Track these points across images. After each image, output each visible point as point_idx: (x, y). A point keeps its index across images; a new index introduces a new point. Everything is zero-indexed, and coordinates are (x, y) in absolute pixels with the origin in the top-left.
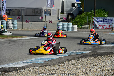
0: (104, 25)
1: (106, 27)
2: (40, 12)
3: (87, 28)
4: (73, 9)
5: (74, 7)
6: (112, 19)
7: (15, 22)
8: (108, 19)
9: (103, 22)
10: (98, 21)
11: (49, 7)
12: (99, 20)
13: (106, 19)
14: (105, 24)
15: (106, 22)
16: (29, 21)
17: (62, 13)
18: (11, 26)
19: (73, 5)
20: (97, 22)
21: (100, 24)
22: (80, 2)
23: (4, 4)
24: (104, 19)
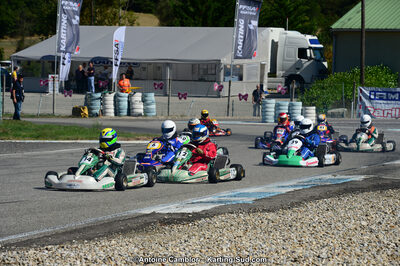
0: (387, 107)
1: (394, 112)
2: (213, 72)
3: (343, 116)
4: (302, 65)
5: (306, 57)
7: (151, 97)
9: (387, 99)
10: (372, 97)
11: (240, 58)
12: (375, 95)
13: (394, 93)
14: (391, 107)
15: (395, 100)
16: (185, 96)
17: (273, 74)
18: (139, 108)
19: (302, 53)
20: (370, 99)
21: (378, 106)
22: (321, 46)
23: (120, 50)
24: (387, 92)
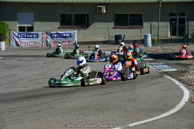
0: (27, 41)
1: (30, 44)
6: (38, 34)
8: (33, 34)
9: (27, 37)
10: (19, 36)
12: (20, 35)
13: (30, 34)
14: (29, 41)
15: (30, 37)
21: (22, 41)
24: (26, 34)
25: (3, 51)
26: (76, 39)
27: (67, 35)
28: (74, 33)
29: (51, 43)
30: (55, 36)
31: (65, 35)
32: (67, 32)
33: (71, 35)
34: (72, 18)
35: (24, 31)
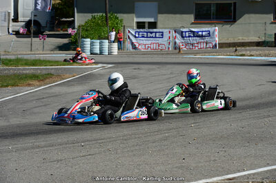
0: (145, 42)
6: (162, 32)
8: (156, 32)
9: (147, 37)
10: (137, 36)
12: (139, 35)
13: (151, 33)
14: (150, 42)
15: (152, 37)
17: (16, 20)
20: (135, 37)
21: (141, 42)
24: (147, 32)
25: (115, 56)
26: (217, 39)
27: (204, 33)
28: (215, 30)
29: (181, 44)
30: (187, 35)
31: (200, 33)
32: (204, 30)
33: (209, 34)
34: (212, 8)
35: (144, 27)
